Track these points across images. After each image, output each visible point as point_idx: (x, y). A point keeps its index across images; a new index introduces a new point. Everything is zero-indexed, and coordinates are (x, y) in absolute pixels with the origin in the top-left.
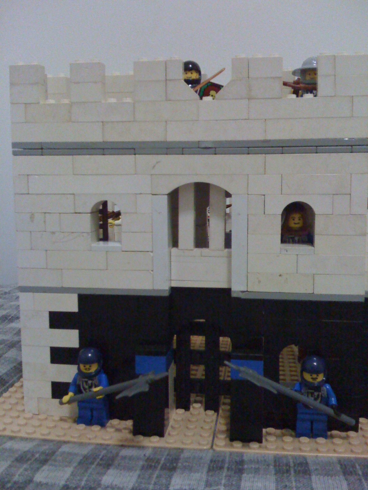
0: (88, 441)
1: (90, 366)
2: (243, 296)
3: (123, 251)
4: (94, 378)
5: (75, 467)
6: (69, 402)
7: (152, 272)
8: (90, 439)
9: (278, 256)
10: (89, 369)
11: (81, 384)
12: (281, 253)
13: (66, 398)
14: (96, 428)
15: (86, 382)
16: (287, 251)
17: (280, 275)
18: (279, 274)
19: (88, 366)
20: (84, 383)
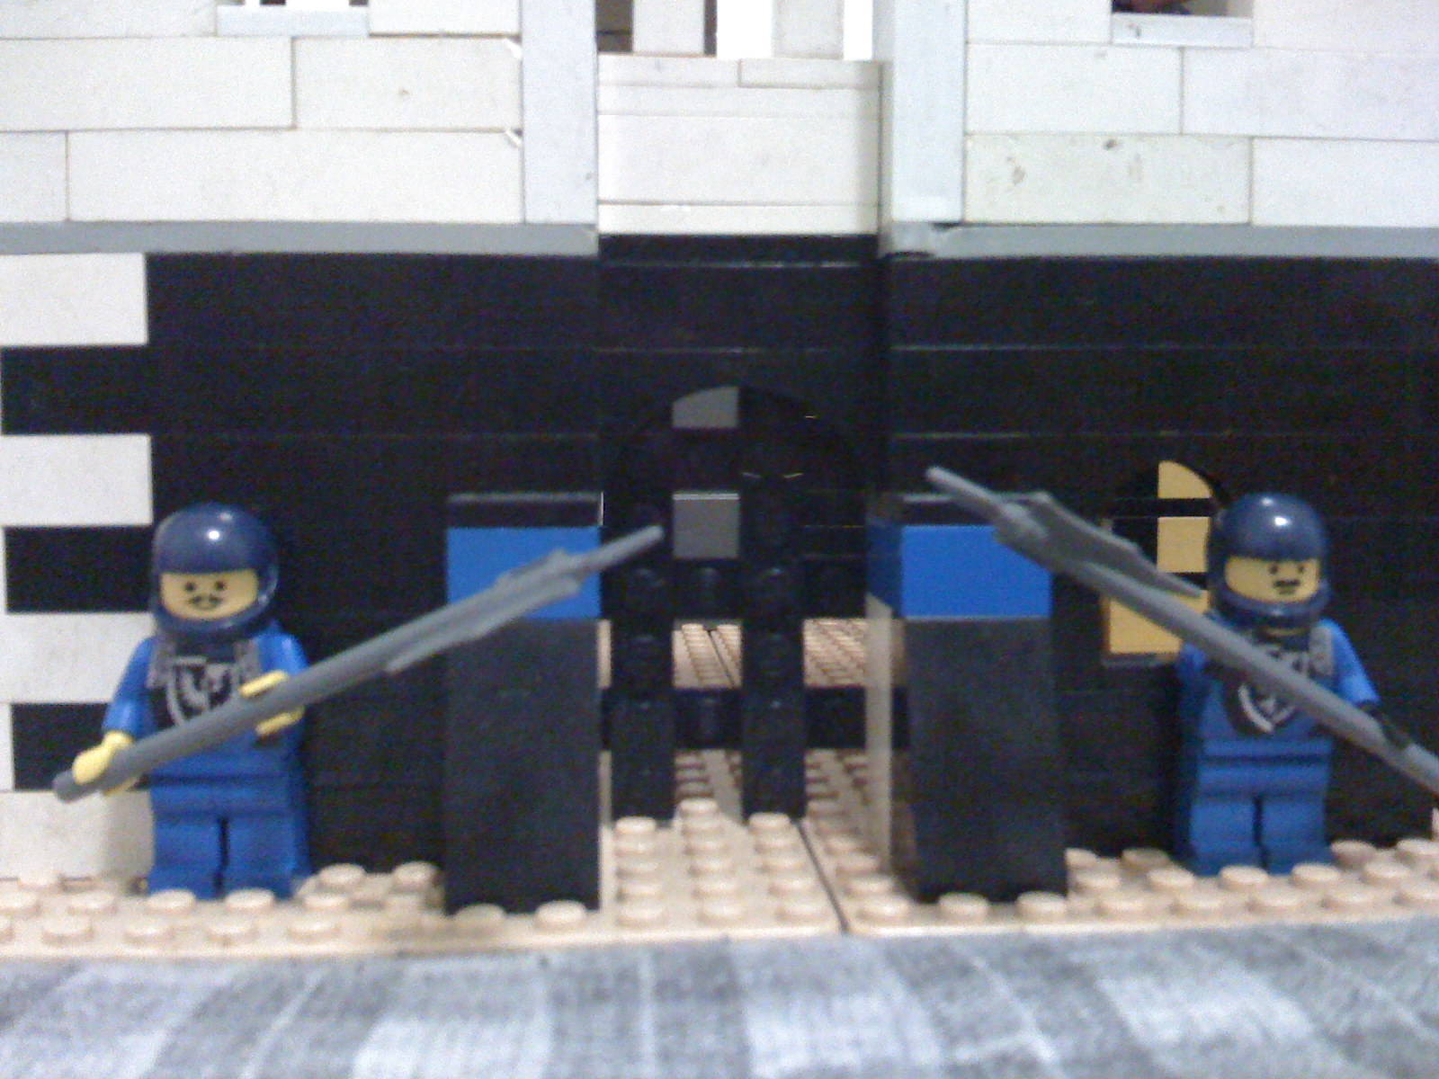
0: (214, 951)
1: (220, 586)
2: (943, 247)
3: (373, 35)
4: (239, 647)
5: (180, 1030)
6: (105, 781)
7: (516, 139)
8: (226, 941)
9: (1102, 55)
10: (215, 601)
11: (171, 684)
12: (1110, 43)
13: (88, 764)
14: (250, 902)
15: (198, 673)
16: (1138, 34)
17: (1110, 145)
18: (1106, 139)
19: (205, 584)
20: (188, 681)
